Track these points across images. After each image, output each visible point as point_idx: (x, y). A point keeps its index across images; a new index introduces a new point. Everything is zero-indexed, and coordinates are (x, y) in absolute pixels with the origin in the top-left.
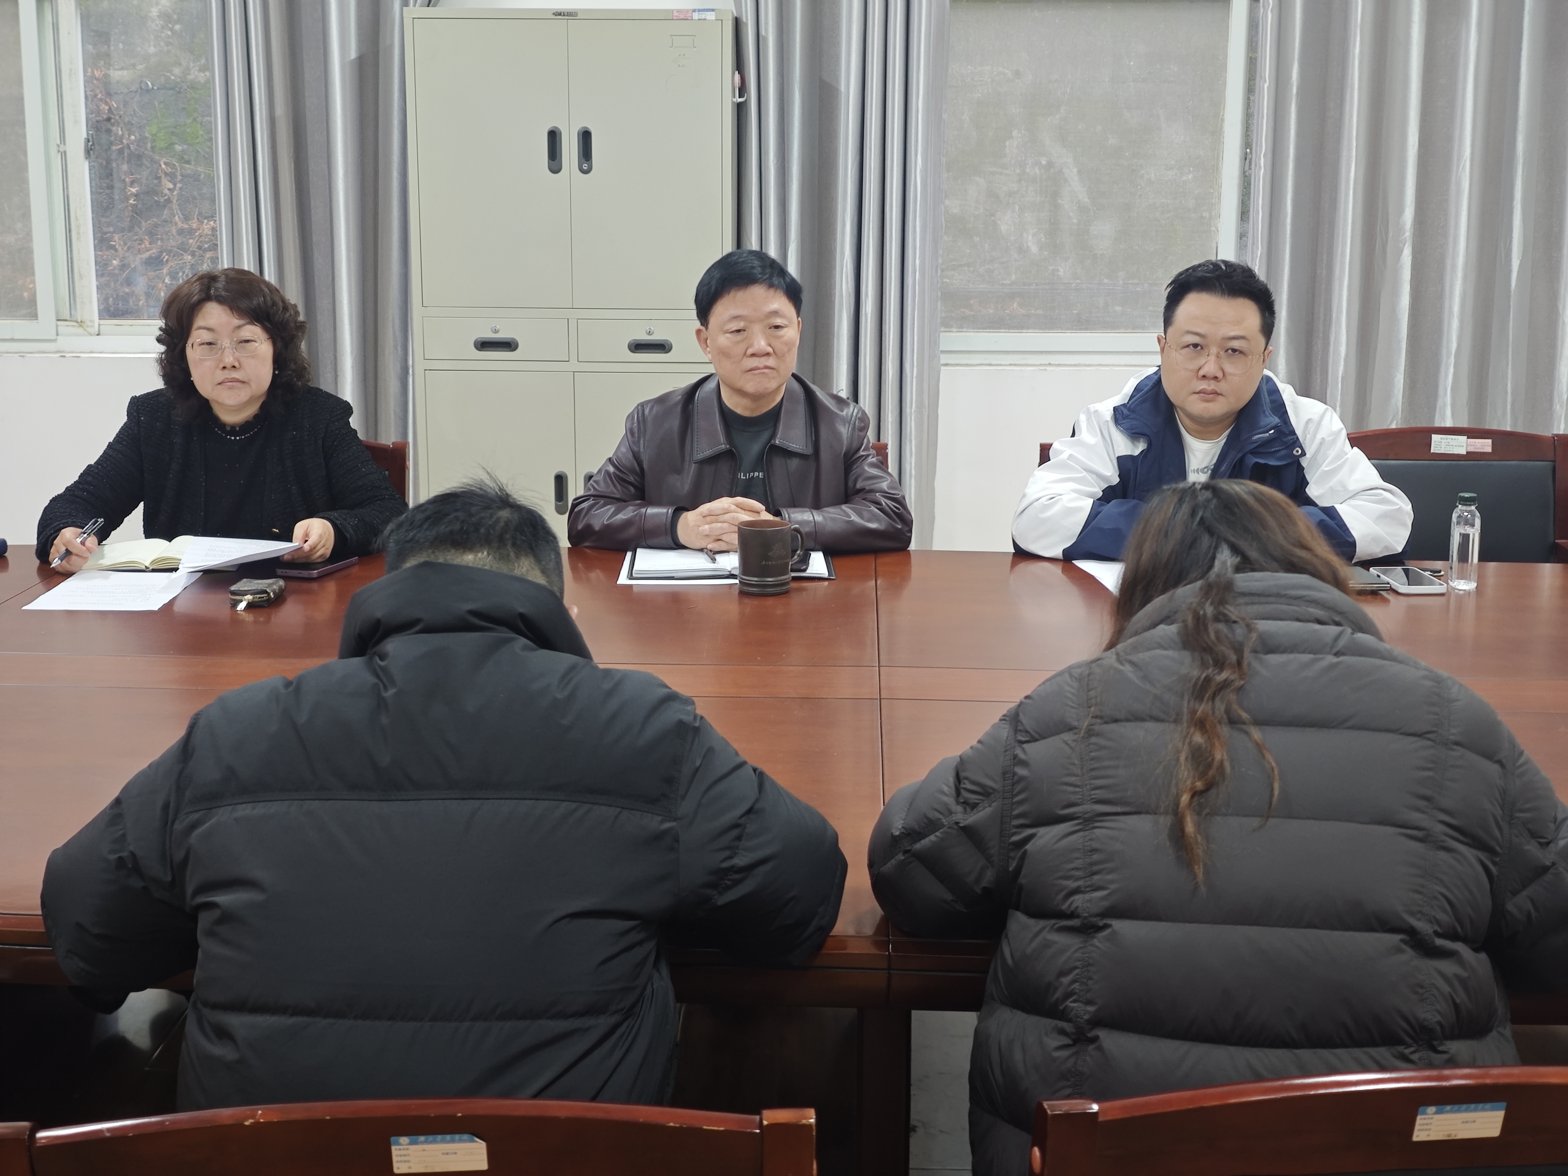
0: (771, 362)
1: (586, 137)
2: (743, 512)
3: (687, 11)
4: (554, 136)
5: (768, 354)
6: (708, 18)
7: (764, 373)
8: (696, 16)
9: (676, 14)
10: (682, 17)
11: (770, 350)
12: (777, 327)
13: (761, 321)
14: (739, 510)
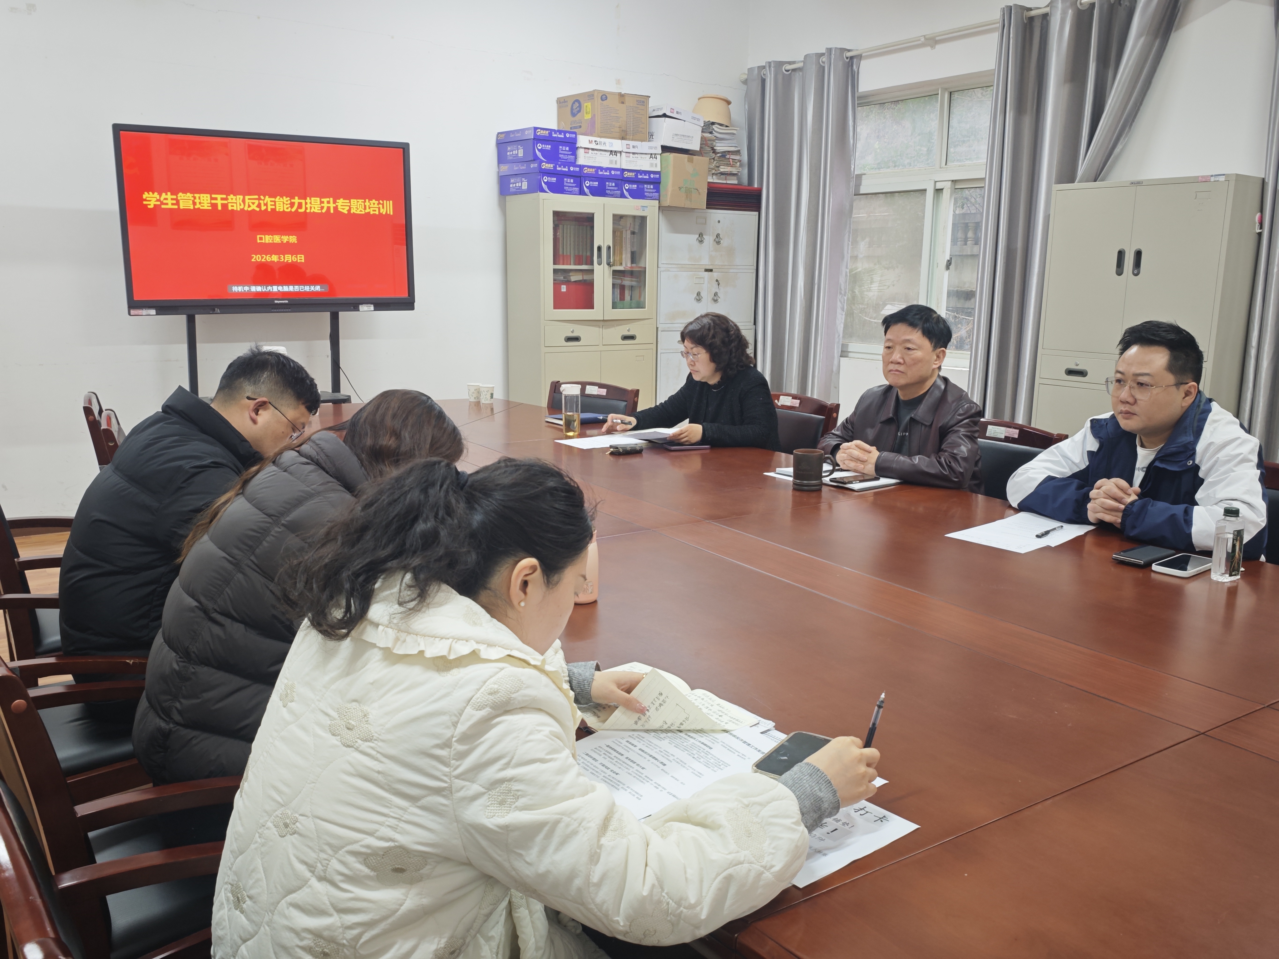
0: (901, 368)
1: (1138, 254)
2: (859, 450)
3: (1208, 176)
4: (1121, 254)
5: (899, 363)
6: (1220, 180)
7: (895, 374)
8: (1212, 179)
9: (1200, 179)
10: (1204, 180)
11: (901, 361)
12: (909, 349)
13: (901, 344)
14: (856, 448)
